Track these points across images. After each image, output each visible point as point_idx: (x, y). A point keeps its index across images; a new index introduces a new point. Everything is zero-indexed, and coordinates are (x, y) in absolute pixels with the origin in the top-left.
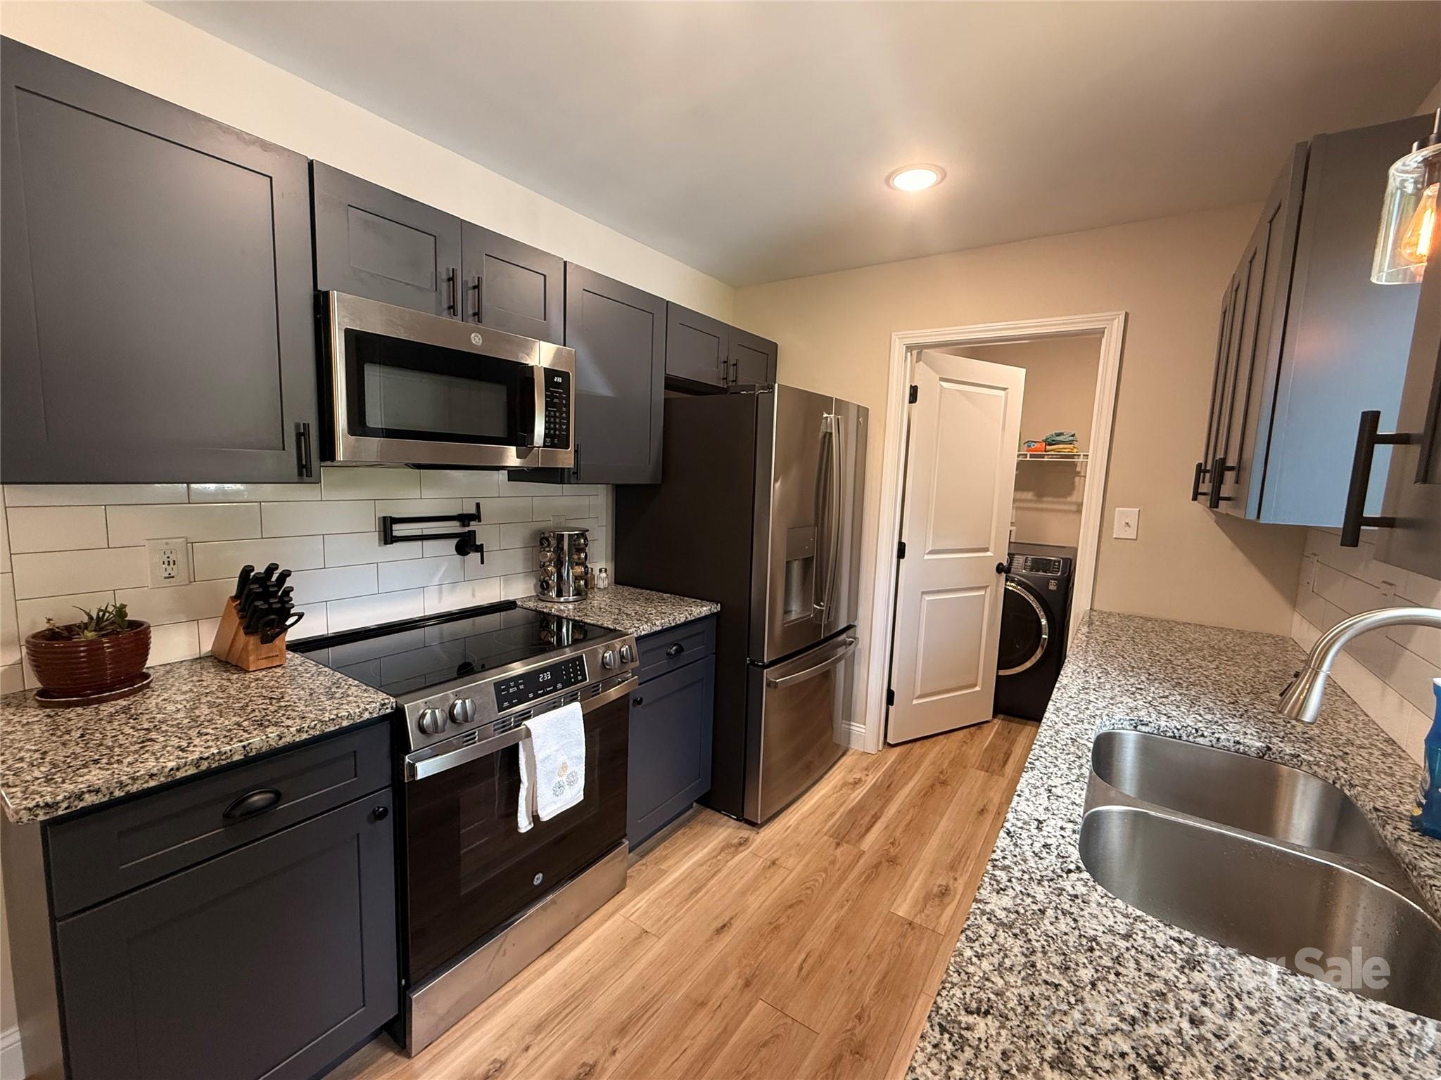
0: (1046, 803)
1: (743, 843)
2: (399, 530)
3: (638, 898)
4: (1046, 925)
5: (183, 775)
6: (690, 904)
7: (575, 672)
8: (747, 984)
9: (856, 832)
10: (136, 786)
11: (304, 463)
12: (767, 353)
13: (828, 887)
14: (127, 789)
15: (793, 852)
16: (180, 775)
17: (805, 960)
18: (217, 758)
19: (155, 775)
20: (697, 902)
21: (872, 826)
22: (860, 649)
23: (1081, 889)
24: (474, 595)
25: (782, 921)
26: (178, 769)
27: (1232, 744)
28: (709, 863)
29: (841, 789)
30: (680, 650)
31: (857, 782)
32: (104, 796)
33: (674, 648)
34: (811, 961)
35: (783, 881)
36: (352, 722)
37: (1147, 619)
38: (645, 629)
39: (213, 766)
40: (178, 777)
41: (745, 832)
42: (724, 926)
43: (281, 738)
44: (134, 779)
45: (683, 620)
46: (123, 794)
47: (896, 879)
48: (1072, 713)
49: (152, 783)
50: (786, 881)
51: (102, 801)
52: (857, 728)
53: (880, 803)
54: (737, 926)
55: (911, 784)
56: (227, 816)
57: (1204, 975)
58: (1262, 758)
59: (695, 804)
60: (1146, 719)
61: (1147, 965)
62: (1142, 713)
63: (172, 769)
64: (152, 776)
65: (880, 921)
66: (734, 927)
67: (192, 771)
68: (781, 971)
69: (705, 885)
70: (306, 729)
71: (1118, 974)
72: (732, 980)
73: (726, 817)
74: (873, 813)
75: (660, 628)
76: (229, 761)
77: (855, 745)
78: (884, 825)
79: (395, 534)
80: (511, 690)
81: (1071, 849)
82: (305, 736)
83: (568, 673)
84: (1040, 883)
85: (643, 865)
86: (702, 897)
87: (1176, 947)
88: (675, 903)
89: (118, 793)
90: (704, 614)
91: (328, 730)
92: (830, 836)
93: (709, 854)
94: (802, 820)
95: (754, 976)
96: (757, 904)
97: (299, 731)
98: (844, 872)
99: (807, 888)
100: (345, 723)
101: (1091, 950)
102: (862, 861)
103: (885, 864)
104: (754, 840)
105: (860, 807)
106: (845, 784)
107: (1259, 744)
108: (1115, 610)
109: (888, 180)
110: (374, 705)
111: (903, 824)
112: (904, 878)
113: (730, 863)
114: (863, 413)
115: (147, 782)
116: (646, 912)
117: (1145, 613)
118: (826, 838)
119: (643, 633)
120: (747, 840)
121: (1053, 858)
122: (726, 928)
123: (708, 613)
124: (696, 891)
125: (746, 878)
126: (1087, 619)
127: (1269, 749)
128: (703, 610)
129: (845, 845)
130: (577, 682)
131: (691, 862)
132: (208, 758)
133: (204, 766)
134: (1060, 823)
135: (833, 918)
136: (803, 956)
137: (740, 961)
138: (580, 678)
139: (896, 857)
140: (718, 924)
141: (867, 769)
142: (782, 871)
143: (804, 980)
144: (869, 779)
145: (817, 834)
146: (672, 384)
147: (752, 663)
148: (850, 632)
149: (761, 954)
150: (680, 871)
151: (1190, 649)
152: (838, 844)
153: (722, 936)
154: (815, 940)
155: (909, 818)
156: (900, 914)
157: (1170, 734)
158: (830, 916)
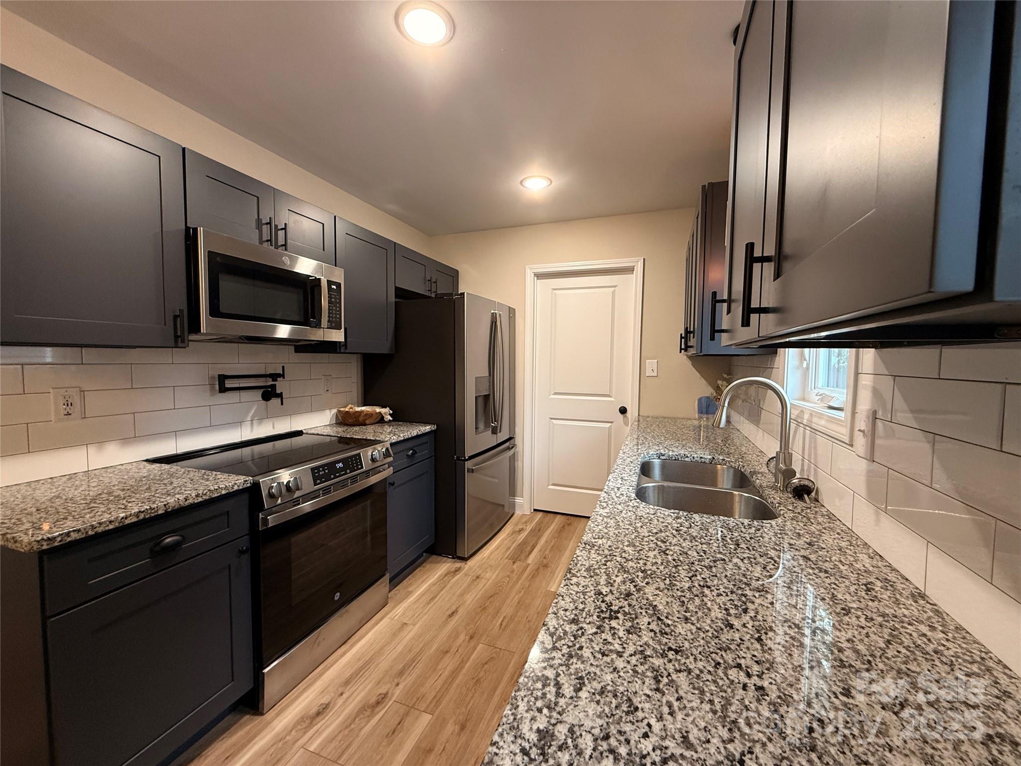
0: (621, 482)
1: (458, 570)
2: (229, 384)
3: (397, 608)
4: (623, 515)
5: (129, 522)
6: (430, 606)
7: (357, 463)
8: (471, 638)
9: (524, 555)
10: (101, 528)
11: (179, 334)
12: (453, 275)
13: (511, 584)
14: (96, 530)
15: (488, 570)
16: (127, 522)
17: (502, 621)
18: (149, 512)
19: (113, 521)
20: (435, 604)
21: (532, 551)
22: (518, 452)
23: (636, 504)
24: (274, 428)
25: (486, 605)
26: (126, 518)
27: (699, 459)
28: (438, 584)
29: (512, 535)
30: (415, 453)
31: (521, 530)
32: (83, 534)
33: (411, 452)
34: (506, 621)
35: (485, 585)
36: (227, 491)
37: (665, 418)
38: (395, 439)
39: (147, 517)
40: (126, 523)
41: (458, 565)
42: (453, 613)
43: (186, 500)
44: (100, 524)
45: (415, 434)
46: (93, 533)
47: (549, 574)
48: (631, 454)
49: (111, 527)
50: (487, 585)
51: (81, 537)
52: (518, 500)
53: (535, 539)
54: (461, 611)
55: (552, 528)
56: (152, 551)
57: (682, 520)
58: (711, 463)
59: (424, 554)
60: (663, 453)
61: (661, 520)
62: (662, 451)
63: (123, 518)
64: (111, 522)
65: (542, 595)
66: (459, 612)
67: (135, 520)
68: (491, 628)
69: (438, 594)
70: (201, 495)
71: (650, 523)
72: (462, 637)
73: (446, 558)
74: (532, 544)
75: (403, 438)
76: (156, 514)
77: (518, 512)
78: (540, 549)
79: (226, 386)
80: (321, 473)
81: (632, 494)
82: (200, 499)
83: (353, 464)
84: (619, 504)
85: (397, 590)
86: (437, 601)
87: (672, 514)
88: (421, 606)
89: (91, 533)
90: (427, 431)
91: (213, 496)
92: (510, 559)
93: (438, 578)
94: (491, 554)
95: (474, 633)
96: (471, 599)
97: (197, 496)
98: (519, 576)
99: (500, 586)
100: (224, 492)
101: (641, 519)
102: (528, 569)
103: (542, 568)
104: (464, 568)
105: (524, 543)
106: (514, 532)
107: (709, 457)
108: (650, 414)
109: (521, 182)
110: (240, 481)
111: (549, 547)
112: (553, 573)
113: (451, 581)
114: (512, 312)
115: (108, 526)
116: (404, 614)
117: (665, 415)
118: (507, 560)
119: (393, 441)
120: (460, 568)
121: (625, 497)
122: (455, 614)
123: (429, 430)
124: (433, 598)
125: (462, 588)
126: (637, 419)
127: (714, 458)
128: (428, 428)
129: (518, 562)
130: (358, 469)
131: (427, 584)
132: (144, 511)
133: (142, 516)
134: (627, 487)
135: (516, 598)
136: (501, 618)
137: (465, 628)
138: (360, 467)
139: (547, 564)
140: (450, 612)
141: (526, 522)
142: (483, 580)
143: (504, 630)
144: (528, 527)
145: (501, 559)
146: (401, 293)
147: (458, 459)
148: (512, 441)
149: (477, 622)
150: (421, 590)
151: (684, 428)
152: (514, 562)
153: (452, 618)
154: (507, 610)
155: (552, 544)
156: (553, 590)
157: (674, 458)
158: (514, 597)
